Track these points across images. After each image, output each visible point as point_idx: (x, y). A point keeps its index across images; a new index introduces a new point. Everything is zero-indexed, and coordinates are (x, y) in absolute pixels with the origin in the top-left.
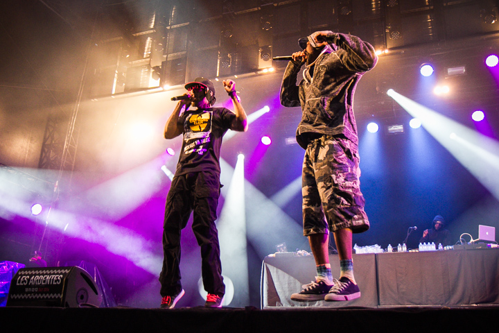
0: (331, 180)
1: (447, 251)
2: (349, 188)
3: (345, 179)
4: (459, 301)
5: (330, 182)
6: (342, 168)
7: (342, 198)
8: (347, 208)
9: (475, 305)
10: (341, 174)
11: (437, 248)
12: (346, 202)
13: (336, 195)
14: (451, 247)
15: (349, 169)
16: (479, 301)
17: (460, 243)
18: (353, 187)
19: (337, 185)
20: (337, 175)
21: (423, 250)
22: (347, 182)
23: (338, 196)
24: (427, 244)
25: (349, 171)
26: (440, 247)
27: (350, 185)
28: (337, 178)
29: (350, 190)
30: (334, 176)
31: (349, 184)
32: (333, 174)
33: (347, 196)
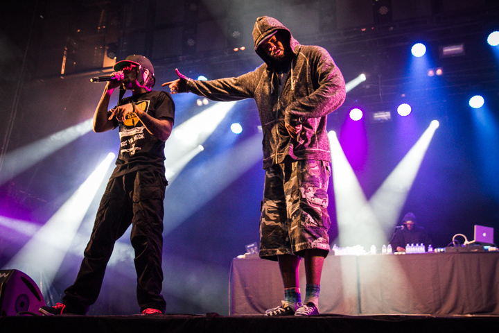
0: (299, 193)
1: (438, 253)
2: (318, 205)
3: (315, 195)
4: (452, 310)
5: (298, 195)
6: (313, 181)
7: (309, 216)
8: (312, 227)
9: (469, 315)
10: (311, 188)
11: (426, 250)
12: (312, 220)
13: (302, 210)
14: (442, 250)
15: (321, 184)
16: (474, 311)
17: (452, 245)
18: (322, 206)
19: (305, 200)
20: (306, 188)
21: (411, 252)
22: (316, 198)
23: (304, 213)
24: (415, 245)
25: (321, 187)
26: (430, 250)
27: (319, 203)
28: (305, 192)
29: (319, 209)
30: (302, 190)
31: (318, 200)
32: (301, 187)
33: (315, 215)
